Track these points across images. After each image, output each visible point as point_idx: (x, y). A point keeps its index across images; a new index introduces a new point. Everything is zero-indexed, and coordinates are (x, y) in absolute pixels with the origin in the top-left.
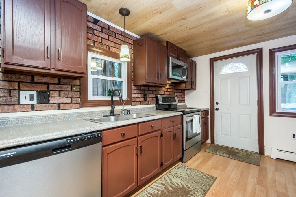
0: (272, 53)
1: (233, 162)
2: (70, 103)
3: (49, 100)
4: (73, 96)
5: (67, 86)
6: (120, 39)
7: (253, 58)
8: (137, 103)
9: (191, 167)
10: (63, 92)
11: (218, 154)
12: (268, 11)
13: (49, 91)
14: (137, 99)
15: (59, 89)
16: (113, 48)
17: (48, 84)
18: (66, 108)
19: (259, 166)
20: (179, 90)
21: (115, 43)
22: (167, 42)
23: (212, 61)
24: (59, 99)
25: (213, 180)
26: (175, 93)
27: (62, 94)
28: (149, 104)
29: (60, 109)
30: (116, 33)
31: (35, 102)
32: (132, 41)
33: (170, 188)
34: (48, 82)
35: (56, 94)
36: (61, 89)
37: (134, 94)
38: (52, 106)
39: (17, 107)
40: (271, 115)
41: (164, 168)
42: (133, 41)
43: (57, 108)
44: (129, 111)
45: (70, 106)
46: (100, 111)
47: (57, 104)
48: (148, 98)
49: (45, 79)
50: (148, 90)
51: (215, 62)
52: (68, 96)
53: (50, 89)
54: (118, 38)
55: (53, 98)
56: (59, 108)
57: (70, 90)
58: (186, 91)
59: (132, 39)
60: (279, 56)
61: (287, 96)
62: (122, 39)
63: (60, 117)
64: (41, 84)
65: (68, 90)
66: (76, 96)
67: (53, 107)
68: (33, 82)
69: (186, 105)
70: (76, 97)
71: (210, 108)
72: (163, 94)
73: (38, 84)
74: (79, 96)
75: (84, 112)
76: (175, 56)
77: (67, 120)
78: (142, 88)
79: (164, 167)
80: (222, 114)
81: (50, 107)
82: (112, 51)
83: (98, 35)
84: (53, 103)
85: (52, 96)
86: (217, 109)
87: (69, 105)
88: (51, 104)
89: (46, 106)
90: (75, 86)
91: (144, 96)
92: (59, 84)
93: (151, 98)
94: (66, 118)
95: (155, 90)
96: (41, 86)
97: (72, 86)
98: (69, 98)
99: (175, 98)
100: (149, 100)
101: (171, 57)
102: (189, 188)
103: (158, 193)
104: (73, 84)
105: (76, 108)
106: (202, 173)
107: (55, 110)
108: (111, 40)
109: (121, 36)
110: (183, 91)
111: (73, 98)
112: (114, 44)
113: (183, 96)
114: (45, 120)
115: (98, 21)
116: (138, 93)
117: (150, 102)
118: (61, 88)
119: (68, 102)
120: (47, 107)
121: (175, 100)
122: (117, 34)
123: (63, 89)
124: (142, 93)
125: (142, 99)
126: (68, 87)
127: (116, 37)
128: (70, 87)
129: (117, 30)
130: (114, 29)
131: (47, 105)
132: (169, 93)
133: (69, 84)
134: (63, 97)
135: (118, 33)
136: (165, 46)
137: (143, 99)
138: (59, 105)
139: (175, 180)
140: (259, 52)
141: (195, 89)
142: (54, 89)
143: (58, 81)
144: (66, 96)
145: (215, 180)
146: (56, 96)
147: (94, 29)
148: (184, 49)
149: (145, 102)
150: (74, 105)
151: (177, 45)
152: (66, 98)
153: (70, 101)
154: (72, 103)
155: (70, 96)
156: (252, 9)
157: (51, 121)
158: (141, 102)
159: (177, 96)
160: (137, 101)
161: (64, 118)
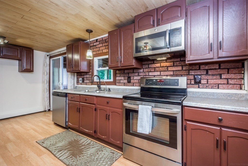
3: (84, 81)
5: (88, 75)
8: (121, 84)
14: (121, 81)
28: (133, 86)
37: (118, 77)
39: (79, 83)
48: (132, 80)
49: (83, 73)
50: (133, 73)
53: (84, 77)
68: (81, 75)
78: (126, 71)
83: (98, 47)
91: (128, 78)
93: (136, 80)
100: (134, 82)
115: (97, 39)
116: (121, 76)
124: (126, 76)
125: (126, 81)
129: (106, 37)
138: (86, 83)
147: (96, 45)
149: (129, 84)
150: (90, 84)
158: (124, 83)
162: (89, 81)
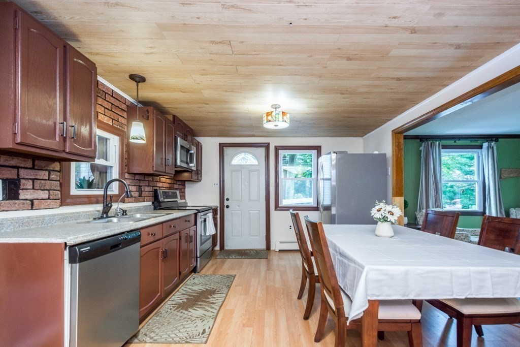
0: (277, 149)
1: (246, 261)
2: (47, 199)
4: (52, 189)
5: (43, 171)
6: (110, 103)
7: (262, 151)
8: (130, 199)
9: (207, 274)
10: (39, 181)
11: (231, 257)
12: (276, 126)
13: (19, 179)
15: (33, 177)
16: (102, 115)
17: (18, 168)
18: (42, 207)
19: (267, 258)
20: (179, 181)
21: (105, 108)
22: (174, 116)
23: (222, 147)
24: (33, 192)
25: (233, 278)
26: (175, 185)
27: (37, 183)
28: (144, 201)
29: (34, 208)
30: (106, 93)
32: (125, 106)
33: (194, 294)
34: (18, 165)
35: (29, 184)
36: (36, 177)
38: (23, 204)
40: (276, 209)
41: (182, 279)
42: (127, 106)
43: (30, 207)
44: (126, 211)
45: (47, 204)
46: (87, 212)
47: (30, 200)
48: (144, 192)
49: (14, 160)
50: (144, 180)
51: (225, 149)
52: (45, 188)
54: (108, 100)
55: (24, 191)
56: (32, 208)
57: (47, 178)
58: (186, 182)
59: (125, 104)
60: (282, 153)
61: (286, 191)
62: (113, 103)
63: (37, 221)
64: (9, 169)
65: (44, 178)
66: (55, 188)
67: (26, 205)
69: (186, 203)
70: (55, 190)
71: (219, 206)
72: (160, 186)
73: (5, 168)
74: (59, 188)
75: (66, 214)
76: (181, 135)
77: (46, 225)
78: (137, 177)
79: (182, 277)
80: (233, 211)
81: (21, 206)
82: (102, 120)
84: (25, 198)
85: (24, 187)
86: (228, 207)
87: (47, 202)
88: (22, 201)
89: (16, 203)
90: (54, 172)
91: (139, 189)
92: (33, 168)
93: (147, 193)
94: (45, 222)
95: (151, 180)
96: (9, 172)
97: (49, 172)
98: (46, 191)
99: (176, 192)
100: (145, 195)
101: (179, 138)
102: (213, 289)
103: (183, 302)
104: (51, 169)
105: (55, 207)
106: (221, 275)
107: (27, 210)
108: (100, 103)
109: (112, 98)
110: (183, 183)
111: (50, 191)
112: (103, 109)
113: (183, 190)
114: (17, 225)
116: (132, 184)
117: (145, 198)
118: (36, 175)
119: (45, 198)
120: (16, 205)
121: (177, 195)
122: (107, 95)
123: (38, 177)
124: (137, 184)
125: (137, 194)
126: (45, 174)
127: (107, 99)
128: (47, 173)
129: (108, 88)
130: (104, 87)
131: (16, 201)
132: (167, 185)
133: (45, 169)
134: (38, 190)
135: (109, 93)
136: (170, 120)
137: (138, 193)
139: (196, 288)
140: (267, 146)
141: (200, 181)
142: (27, 177)
143: (31, 163)
144: (42, 188)
145: (234, 277)
146: (29, 188)
148: (191, 127)
149: (141, 199)
150: (52, 203)
151: (184, 121)
152: (42, 192)
153: (46, 196)
154: (49, 199)
155: (48, 188)
156: (267, 122)
157: (26, 228)
158: (135, 197)
159: (176, 189)
161: (43, 222)
162: (47, 192)
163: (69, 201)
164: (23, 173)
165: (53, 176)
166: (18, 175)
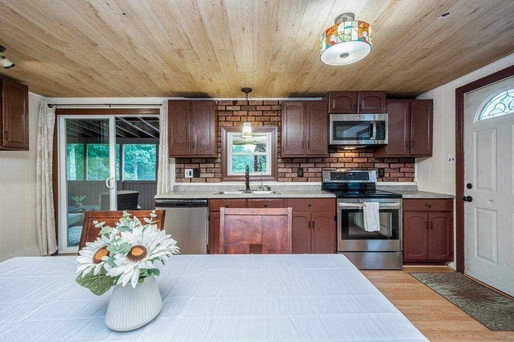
3: (200, 175)
4: (216, 172)
5: (211, 164)
13: (200, 168)
14: (286, 174)
15: (206, 167)
17: (199, 164)
18: (211, 182)
21: (255, 116)
24: (206, 174)
27: (208, 170)
28: (307, 181)
29: (207, 182)
30: (256, 106)
31: (192, 176)
34: (199, 162)
37: (281, 169)
38: (201, 179)
39: (183, 179)
43: (205, 181)
45: (213, 180)
48: (306, 173)
49: (197, 160)
50: (307, 163)
51: (465, 95)
53: (201, 167)
54: (259, 109)
55: (202, 173)
57: (213, 167)
58: (415, 159)
59: (278, 105)
62: (264, 110)
68: (191, 163)
70: (218, 173)
71: (455, 195)
73: (194, 164)
74: (220, 172)
78: (296, 161)
80: (479, 210)
83: (237, 115)
84: (202, 177)
86: (470, 199)
90: (217, 164)
92: (206, 163)
93: (311, 174)
97: (215, 164)
104: (215, 162)
105: (218, 182)
108: (251, 115)
109: (262, 107)
111: (215, 174)
113: (404, 170)
115: (236, 102)
116: (287, 167)
117: (309, 179)
118: (208, 166)
120: (199, 180)
121: (367, 176)
125: (295, 175)
127: (257, 110)
128: (213, 164)
129: (257, 101)
130: (254, 103)
131: (199, 178)
133: (212, 162)
134: (209, 173)
135: (260, 104)
137: (297, 174)
138: (206, 178)
143: (205, 161)
144: (211, 172)
146: (204, 172)
147: (233, 111)
150: (216, 179)
152: (211, 174)
153: (213, 176)
154: (215, 177)
155: (214, 172)
158: (292, 178)
160: (286, 176)
162: (213, 174)
163: (226, 179)
164: (202, 166)
165: (216, 166)
166: (199, 166)
